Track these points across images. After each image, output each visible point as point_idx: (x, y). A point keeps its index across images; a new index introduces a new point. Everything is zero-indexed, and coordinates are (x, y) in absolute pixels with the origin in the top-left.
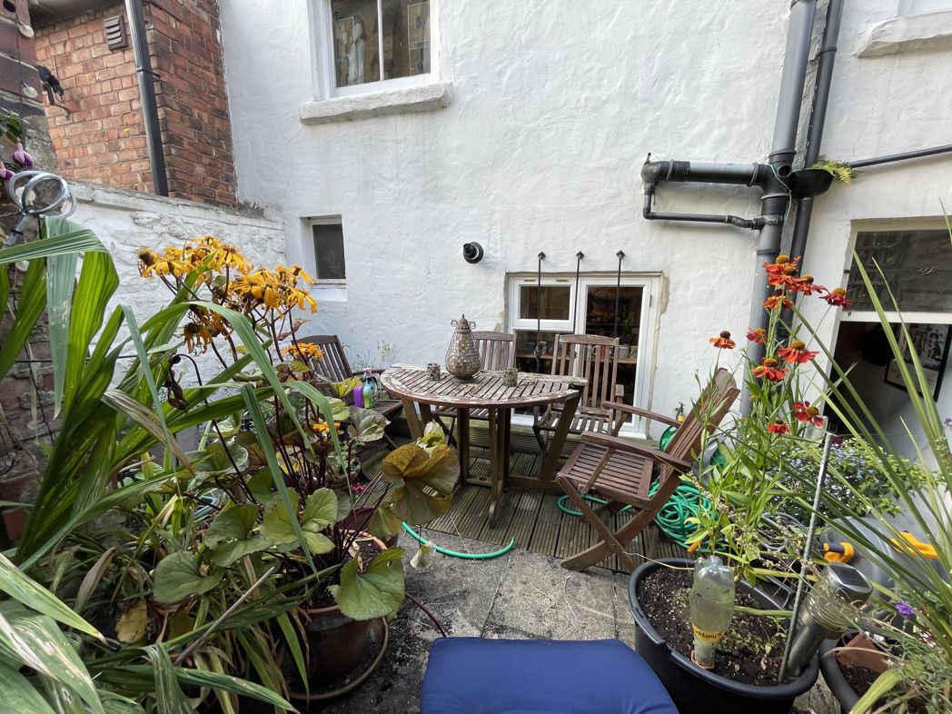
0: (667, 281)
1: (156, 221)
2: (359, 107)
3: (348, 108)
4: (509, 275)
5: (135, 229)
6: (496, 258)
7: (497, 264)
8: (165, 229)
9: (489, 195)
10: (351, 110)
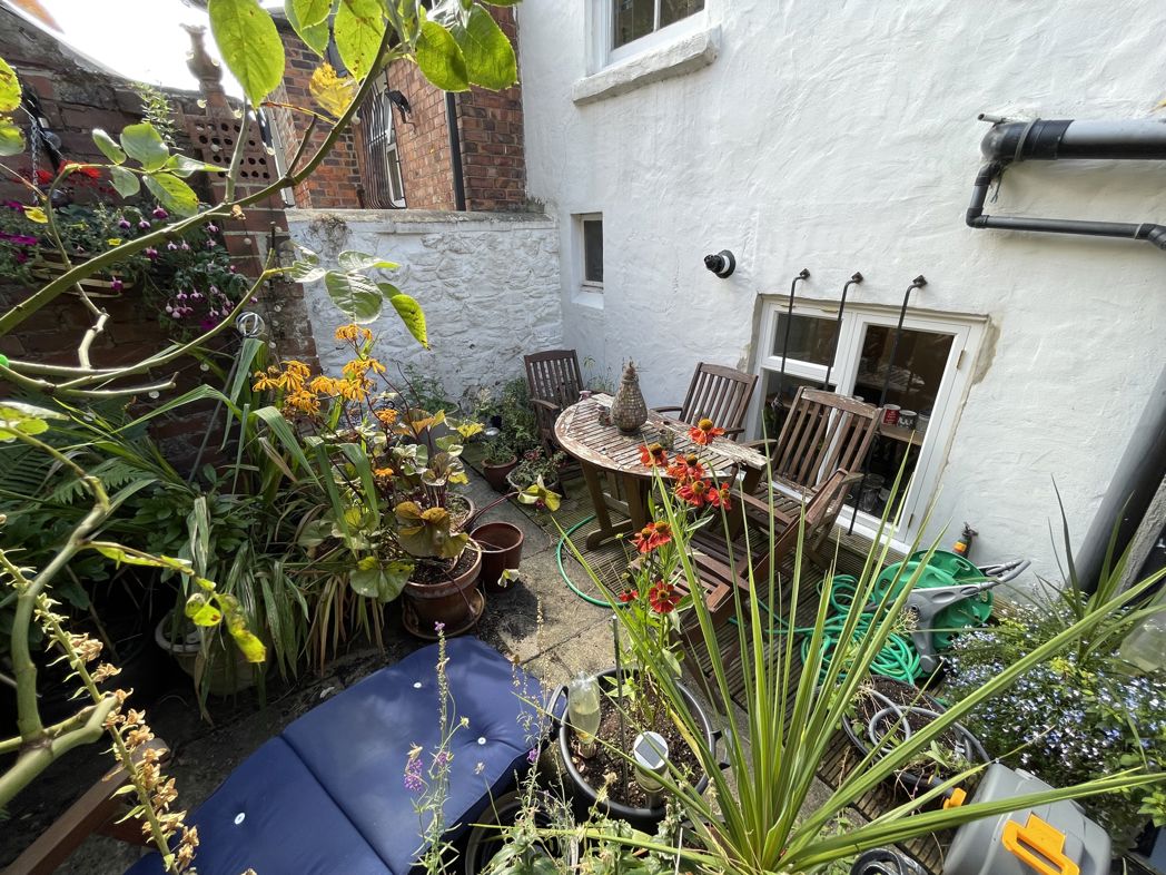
0: (994, 333)
1: (441, 240)
2: (621, 79)
3: (611, 83)
4: (762, 298)
5: (424, 250)
6: (749, 273)
7: (749, 281)
8: (446, 246)
9: (751, 185)
10: (613, 84)
